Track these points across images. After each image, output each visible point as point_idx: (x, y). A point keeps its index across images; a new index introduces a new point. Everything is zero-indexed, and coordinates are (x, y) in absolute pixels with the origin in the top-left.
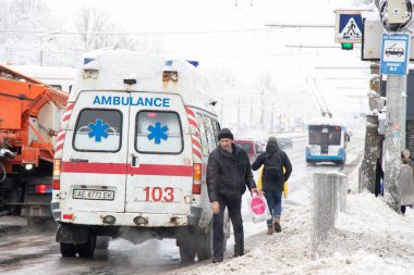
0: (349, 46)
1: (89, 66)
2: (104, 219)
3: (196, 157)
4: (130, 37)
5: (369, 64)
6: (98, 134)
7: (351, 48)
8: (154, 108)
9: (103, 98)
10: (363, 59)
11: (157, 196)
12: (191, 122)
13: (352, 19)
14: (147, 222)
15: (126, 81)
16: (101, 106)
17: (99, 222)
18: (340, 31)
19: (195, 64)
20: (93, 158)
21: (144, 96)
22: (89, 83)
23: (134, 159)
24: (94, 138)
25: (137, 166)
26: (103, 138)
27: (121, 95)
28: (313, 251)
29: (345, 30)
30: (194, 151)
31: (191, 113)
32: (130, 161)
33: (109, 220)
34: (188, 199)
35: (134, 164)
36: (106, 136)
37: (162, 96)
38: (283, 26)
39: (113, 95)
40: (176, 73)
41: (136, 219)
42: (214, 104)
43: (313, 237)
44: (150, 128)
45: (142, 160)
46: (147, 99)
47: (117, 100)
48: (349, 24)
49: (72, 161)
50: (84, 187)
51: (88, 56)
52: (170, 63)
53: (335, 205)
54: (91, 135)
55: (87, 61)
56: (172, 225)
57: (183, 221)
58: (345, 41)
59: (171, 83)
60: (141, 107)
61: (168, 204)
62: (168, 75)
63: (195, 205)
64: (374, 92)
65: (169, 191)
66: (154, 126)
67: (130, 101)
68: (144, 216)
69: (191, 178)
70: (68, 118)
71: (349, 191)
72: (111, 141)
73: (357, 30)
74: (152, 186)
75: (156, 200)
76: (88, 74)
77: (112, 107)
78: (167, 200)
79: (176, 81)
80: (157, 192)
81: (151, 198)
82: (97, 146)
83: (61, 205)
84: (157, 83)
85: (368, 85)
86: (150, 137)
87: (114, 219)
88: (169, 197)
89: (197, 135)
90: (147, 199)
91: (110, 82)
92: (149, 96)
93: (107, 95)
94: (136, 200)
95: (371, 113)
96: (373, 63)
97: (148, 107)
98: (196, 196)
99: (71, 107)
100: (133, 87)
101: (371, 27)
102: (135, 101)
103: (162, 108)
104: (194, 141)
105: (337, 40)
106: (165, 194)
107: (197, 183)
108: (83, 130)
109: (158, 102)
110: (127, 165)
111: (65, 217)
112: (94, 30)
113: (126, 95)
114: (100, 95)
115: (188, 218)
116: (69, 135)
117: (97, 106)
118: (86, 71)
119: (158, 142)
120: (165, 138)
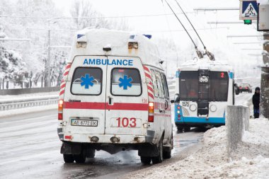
0: (248, 21)
1: (81, 39)
2: (92, 139)
3: (150, 97)
4: (106, 19)
5: (262, 33)
6: (87, 83)
7: (250, 23)
8: (122, 66)
9: (90, 60)
10: (258, 30)
11: (125, 124)
12: (147, 75)
13: (250, 4)
14: (119, 140)
15: (105, 49)
16: (89, 66)
17: (88, 141)
18: (243, 12)
19: (149, 37)
20: (84, 99)
21: (116, 59)
22: (81, 51)
23: (110, 99)
24: (84, 86)
25: (112, 104)
26: (90, 86)
27: (101, 58)
28: (228, 157)
29: (247, 11)
30: (149, 94)
31: (147, 69)
32: (108, 101)
33: (95, 139)
34: (146, 126)
35: (110, 103)
36: (92, 85)
37: (128, 59)
38: (205, 10)
39: (96, 58)
40: (137, 43)
41: (112, 139)
42: (162, 63)
43: (227, 147)
44: (120, 79)
45: (116, 100)
46: (118, 61)
47: (99, 62)
48: (249, 7)
49: (70, 101)
50: (78, 118)
51: (80, 33)
52: (133, 37)
53: (242, 126)
54: (82, 85)
55: (79, 36)
56: (135, 142)
57: (142, 140)
58: (246, 18)
59: (133, 50)
60: (114, 66)
61: (132, 128)
62: (132, 45)
63: (150, 129)
64: (266, 52)
65: (133, 120)
66: (123, 78)
67: (107, 62)
68: (117, 136)
69: (147, 112)
70: (67, 73)
71: (251, 117)
72: (95, 88)
73: (254, 11)
74: (122, 117)
75: (124, 126)
76: (80, 45)
77: (96, 66)
78: (132, 126)
79: (136, 48)
80: (125, 121)
81: (121, 125)
82: (87, 91)
83: (64, 130)
84: (125, 50)
85: (262, 47)
86: (120, 85)
87: (98, 139)
88: (133, 124)
89: (151, 83)
90: (119, 126)
91: (94, 50)
92: (119, 59)
93: (92, 58)
94: (112, 126)
95: (264, 66)
96: (265, 33)
97: (119, 66)
98: (151, 123)
99: (69, 67)
100: (109, 53)
101: (263, 9)
102: (110, 62)
103: (127, 66)
104: (149, 88)
105: (241, 18)
106: (130, 122)
107: (151, 115)
108: (77, 81)
109: (125, 63)
110: (106, 104)
111: (67, 137)
112: (83, 15)
113: (105, 58)
114: (88, 58)
115: (146, 137)
116: (68, 85)
117: (86, 65)
118: (79, 42)
119: (125, 88)
120: (130, 86)
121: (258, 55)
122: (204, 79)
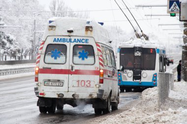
0: (174, 14)
1: (52, 24)
2: (59, 95)
3: (101, 66)
5: (183, 23)
7: (175, 16)
8: (81, 43)
9: (58, 39)
10: (180, 21)
11: (83, 84)
12: (98, 50)
13: (175, 3)
14: (78, 96)
15: (69, 31)
16: (57, 43)
17: (56, 96)
18: (170, 8)
19: (102, 24)
20: (54, 67)
21: (76, 38)
22: (52, 32)
23: (72, 67)
24: (54, 58)
25: (74, 71)
26: (58, 58)
27: (66, 38)
28: (159, 108)
29: (172, 7)
30: (100, 64)
31: (99, 46)
32: (70, 68)
33: (61, 95)
34: (97, 86)
35: (72, 70)
37: (85, 38)
39: (62, 37)
40: (91, 27)
41: (73, 95)
42: (110, 42)
43: (159, 101)
44: (80, 53)
45: (76, 68)
46: (78, 40)
47: (64, 40)
49: (44, 68)
50: (49, 80)
51: (51, 19)
52: (88, 23)
53: (169, 87)
54: (52, 57)
55: (50, 22)
56: (90, 98)
57: (95, 96)
58: (172, 12)
59: (89, 32)
60: (75, 43)
61: (87, 88)
62: (88, 29)
63: (100, 89)
64: (185, 35)
65: (88, 82)
66: (81, 52)
67: (70, 40)
68: (77, 93)
69: (99, 76)
70: (42, 48)
71: (175, 80)
72: (61, 59)
74: (81, 80)
75: (82, 86)
76: (51, 28)
77: (62, 43)
78: (87, 86)
79: (91, 31)
81: (80, 86)
82: (55, 61)
83: (39, 89)
84: (83, 32)
85: (183, 32)
86: (80, 57)
87: (63, 95)
88: (88, 85)
89: (101, 56)
90: (78, 86)
91: (61, 32)
92: (79, 38)
93: (60, 38)
94: (73, 86)
95: (184, 45)
96: (185, 22)
97: (79, 43)
98: (101, 84)
99: (43, 44)
100: (72, 34)
101: (184, 6)
102: (72, 41)
103: (85, 44)
104: (100, 59)
105: (168, 12)
106: (86, 83)
107: (101, 78)
108: (49, 54)
109: (83, 41)
110: (69, 70)
111: (41, 94)
113: (68, 38)
114: (57, 38)
115: (98, 94)
116: (42, 56)
117: (55, 43)
118: (50, 26)
119: (83, 59)
120: (87, 58)
121: (180, 38)
122: (138, 54)
